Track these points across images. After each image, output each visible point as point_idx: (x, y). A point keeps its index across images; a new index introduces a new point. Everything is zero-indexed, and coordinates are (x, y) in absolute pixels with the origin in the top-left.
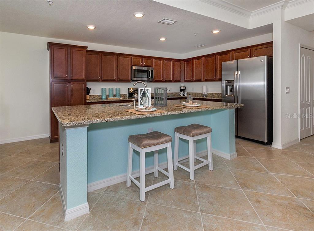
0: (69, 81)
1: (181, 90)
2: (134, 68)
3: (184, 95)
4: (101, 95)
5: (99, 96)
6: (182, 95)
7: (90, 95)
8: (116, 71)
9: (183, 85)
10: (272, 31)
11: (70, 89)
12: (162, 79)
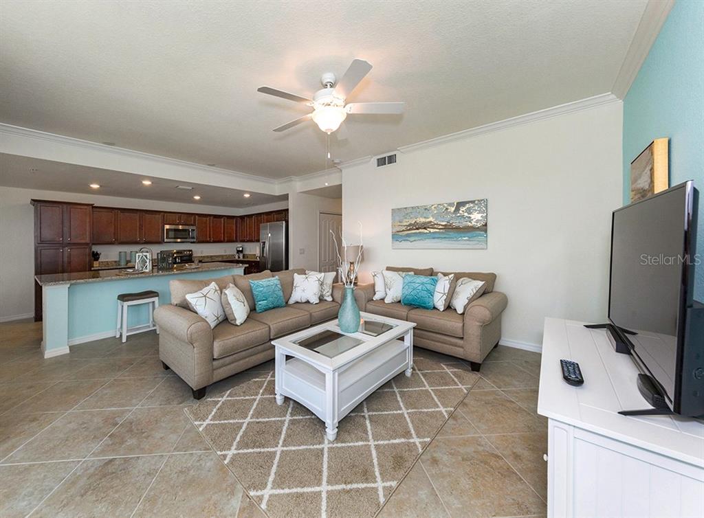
0: (63, 245)
1: (238, 252)
2: (167, 227)
3: (239, 257)
4: (119, 261)
5: (115, 262)
6: (237, 258)
7: (100, 260)
8: (140, 232)
9: (239, 246)
10: (288, 199)
11: (66, 254)
12: (208, 239)
